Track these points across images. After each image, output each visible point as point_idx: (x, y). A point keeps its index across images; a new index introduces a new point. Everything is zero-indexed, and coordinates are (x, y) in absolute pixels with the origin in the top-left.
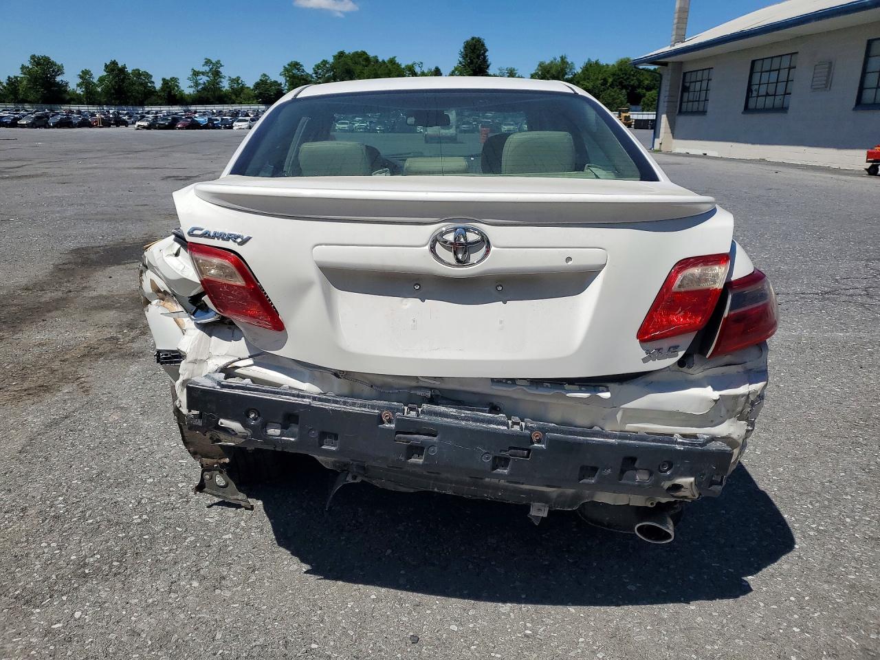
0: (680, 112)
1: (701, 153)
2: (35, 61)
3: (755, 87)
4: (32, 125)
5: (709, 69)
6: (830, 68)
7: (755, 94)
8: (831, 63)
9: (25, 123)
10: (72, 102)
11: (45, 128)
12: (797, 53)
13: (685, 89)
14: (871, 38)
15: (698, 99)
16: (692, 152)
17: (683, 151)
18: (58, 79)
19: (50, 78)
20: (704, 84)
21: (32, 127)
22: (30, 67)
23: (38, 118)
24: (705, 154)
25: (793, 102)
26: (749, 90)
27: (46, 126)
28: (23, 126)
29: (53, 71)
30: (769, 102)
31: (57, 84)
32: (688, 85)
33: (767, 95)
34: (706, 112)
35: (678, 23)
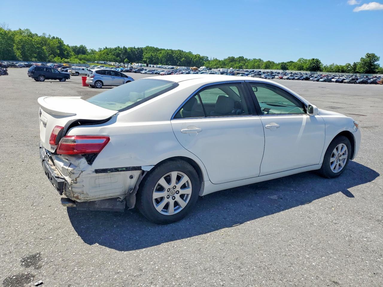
2: (368, 56)
4: (349, 82)
9: (346, 81)
10: (379, 73)
11: (354, 83)
18: (376, 63)
19: (372, 63)
21: (349, 83)
22: (365, 58)
23: (353, 79)
27: (355, 83)
28: (345, 83)
29: (374, 60)
31: (375, 65)
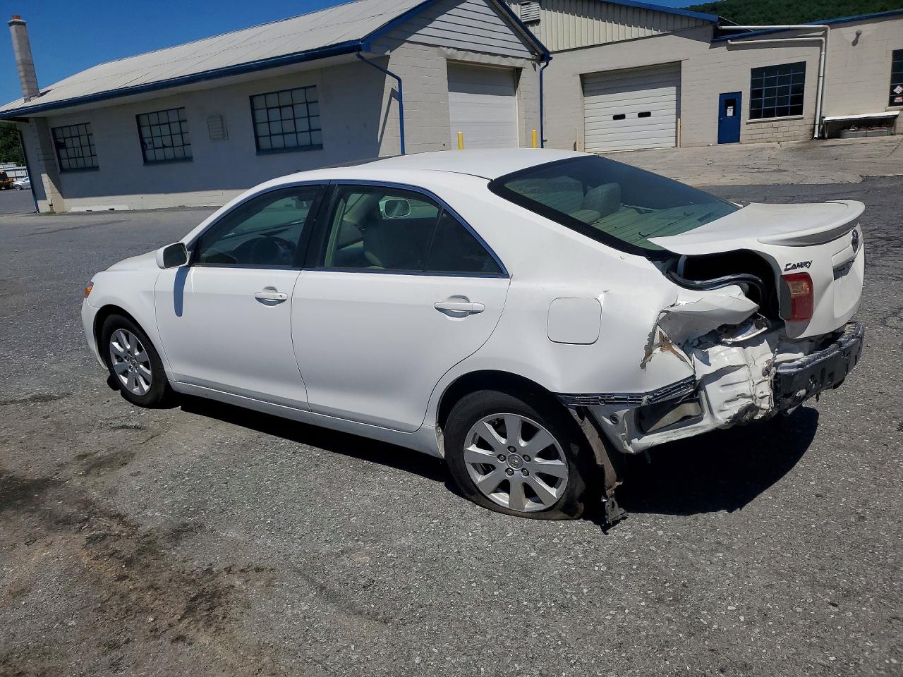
0: (63, 170)
1: (106, 208)
3: (147, 141)
5: (85, 124)
6: (222, 120)
7: (149, 146)
8: (221, 117)
12: (184, 108)
13: (60, 146)
14: (252, 95)
15: (81, 155)
16: (95, 209)
17: (84, 209)
20: (84, 140)
24: (113, 209)
25: (195, 151)
26: (143, 143)
30: (169, 153)
32: (62, 141)
33: (164, 147)
34: (98, 167)
35: (26, 76)
